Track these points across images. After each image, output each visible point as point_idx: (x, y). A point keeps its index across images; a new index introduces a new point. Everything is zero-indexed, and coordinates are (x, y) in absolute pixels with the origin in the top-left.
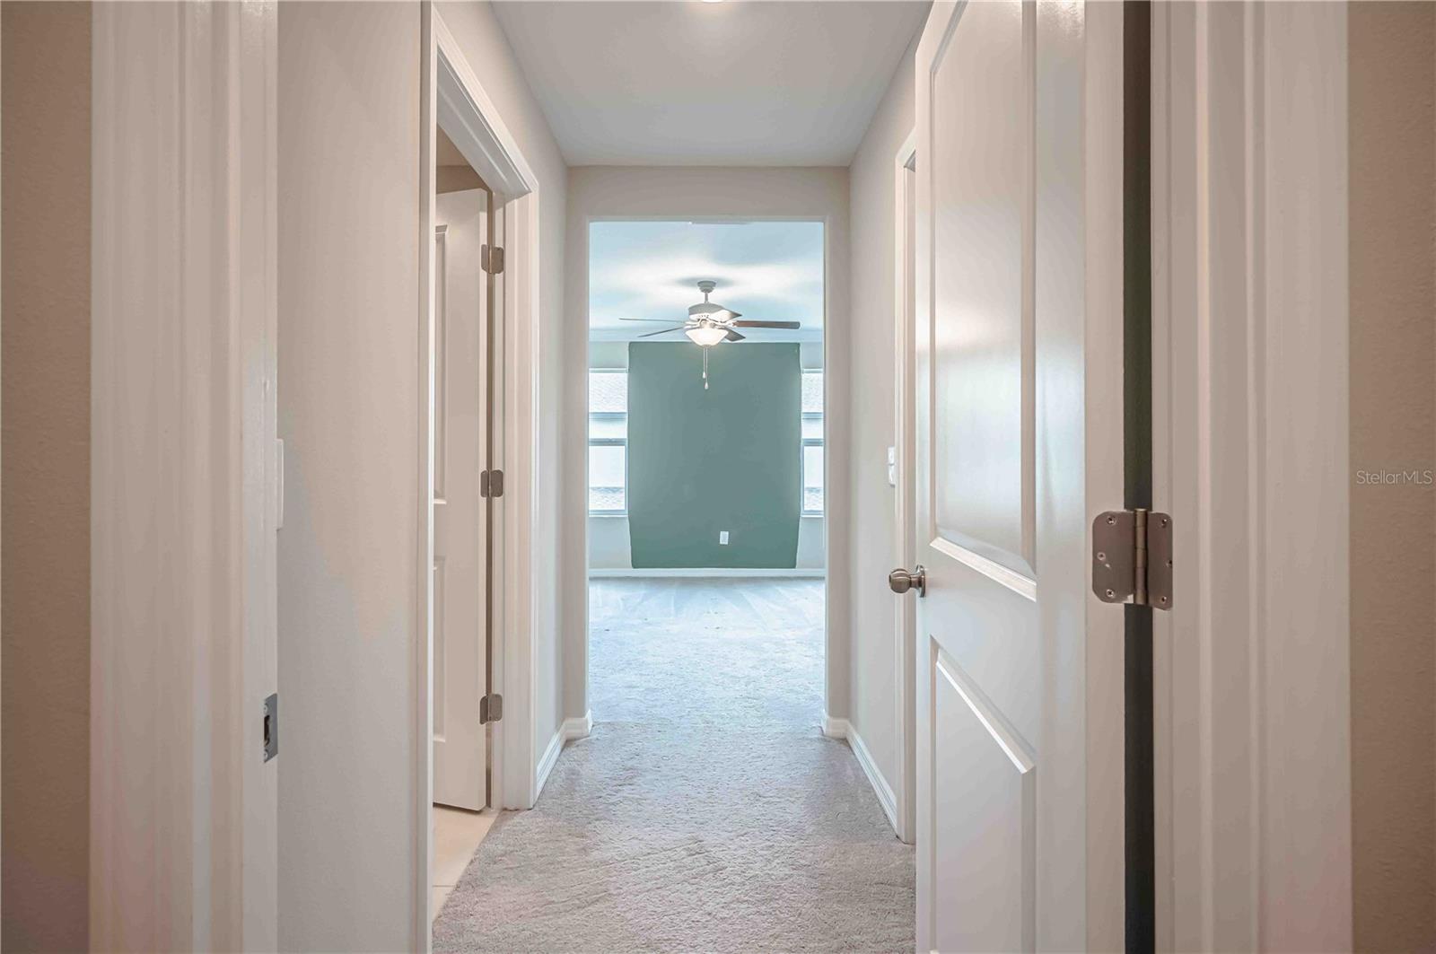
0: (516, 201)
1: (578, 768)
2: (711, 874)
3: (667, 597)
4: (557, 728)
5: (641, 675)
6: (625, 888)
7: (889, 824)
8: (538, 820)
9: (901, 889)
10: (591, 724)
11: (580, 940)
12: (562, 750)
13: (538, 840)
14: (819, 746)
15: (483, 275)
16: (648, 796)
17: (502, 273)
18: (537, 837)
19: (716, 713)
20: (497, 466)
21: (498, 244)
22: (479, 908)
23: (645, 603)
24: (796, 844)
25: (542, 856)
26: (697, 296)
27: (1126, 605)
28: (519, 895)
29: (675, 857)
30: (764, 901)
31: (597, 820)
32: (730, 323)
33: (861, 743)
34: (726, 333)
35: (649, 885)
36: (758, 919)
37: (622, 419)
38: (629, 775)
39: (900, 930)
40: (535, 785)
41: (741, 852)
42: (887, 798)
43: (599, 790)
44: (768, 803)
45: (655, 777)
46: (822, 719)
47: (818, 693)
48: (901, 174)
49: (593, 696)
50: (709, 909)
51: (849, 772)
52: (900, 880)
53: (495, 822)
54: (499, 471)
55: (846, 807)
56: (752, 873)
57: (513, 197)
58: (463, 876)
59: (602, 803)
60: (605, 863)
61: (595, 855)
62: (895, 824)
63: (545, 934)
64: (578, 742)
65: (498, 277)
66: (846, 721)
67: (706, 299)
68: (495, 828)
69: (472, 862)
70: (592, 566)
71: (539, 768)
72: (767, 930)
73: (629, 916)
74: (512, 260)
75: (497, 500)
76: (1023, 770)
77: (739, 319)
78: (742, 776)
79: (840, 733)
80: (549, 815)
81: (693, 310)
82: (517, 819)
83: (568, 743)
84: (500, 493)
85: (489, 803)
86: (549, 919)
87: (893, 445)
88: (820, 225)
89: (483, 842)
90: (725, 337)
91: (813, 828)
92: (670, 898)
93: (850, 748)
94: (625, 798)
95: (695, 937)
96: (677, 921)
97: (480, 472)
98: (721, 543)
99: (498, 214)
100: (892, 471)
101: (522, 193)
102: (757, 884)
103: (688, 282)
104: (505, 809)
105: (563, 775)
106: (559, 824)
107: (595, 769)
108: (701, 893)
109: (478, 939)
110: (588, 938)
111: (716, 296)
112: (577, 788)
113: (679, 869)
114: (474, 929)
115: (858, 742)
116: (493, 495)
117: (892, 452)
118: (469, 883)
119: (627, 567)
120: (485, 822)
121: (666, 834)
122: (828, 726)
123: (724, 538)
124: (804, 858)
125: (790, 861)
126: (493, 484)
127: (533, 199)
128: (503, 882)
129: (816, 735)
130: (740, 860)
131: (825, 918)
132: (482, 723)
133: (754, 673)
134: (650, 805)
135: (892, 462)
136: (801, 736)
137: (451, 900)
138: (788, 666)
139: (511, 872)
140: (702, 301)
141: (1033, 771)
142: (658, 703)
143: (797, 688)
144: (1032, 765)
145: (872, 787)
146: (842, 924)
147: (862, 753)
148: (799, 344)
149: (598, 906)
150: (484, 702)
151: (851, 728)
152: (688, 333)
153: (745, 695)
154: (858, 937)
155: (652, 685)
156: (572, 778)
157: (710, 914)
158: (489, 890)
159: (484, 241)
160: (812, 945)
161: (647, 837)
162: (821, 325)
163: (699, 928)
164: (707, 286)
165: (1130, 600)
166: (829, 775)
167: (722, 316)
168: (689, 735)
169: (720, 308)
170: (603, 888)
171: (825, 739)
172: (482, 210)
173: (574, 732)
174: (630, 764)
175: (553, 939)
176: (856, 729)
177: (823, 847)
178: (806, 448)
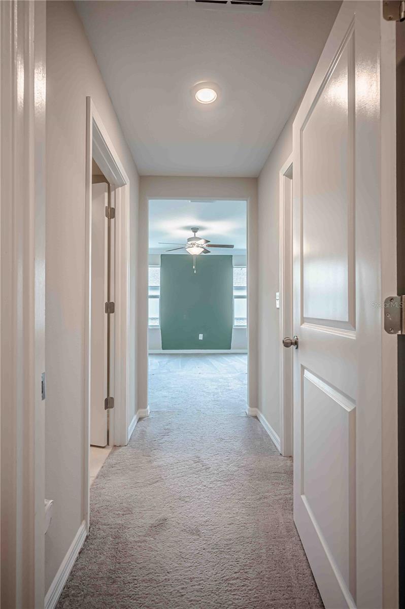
0: (120, 188)
1: (145, 429)
2: (204, 470)
3: (178, 361)
4: (135, 413)
5: (169, 392)
6: (168, 477)
7: (277, 449)
8: (130, 450)
9: (284, 475)
10: (149, 412)
11: (151, 498)
12: (138, 422)
13: (130, 458)
14: (246, 419)
15: (106, 219)
16: (176, 440)
17: (114, 219)
18: (129, 457)
19: (201, 407)
20: (112, 300)
21: (113, 206)
22: (107, 485)
23: (168, 364)
24: (239, 458)
25: (132, 464)
26: (191, 234)
27: (398, 335)
28: (124, 480)
29: (189, 464)
30: (227, 481)
31: (155, 450)
32: (205, 246)
33: (264, 418)
34: (203, 249)
35: (179, 475)
36: (225, 487)
37: (158, 289)
38: (167, 432)
39: (284, 491)
40: (128, 435)
41: (216, 461)
42: (276, 439)
43: (154, 438)
44: (226, 442)
45: (177, 432)
46: (246, 409)
47: (244, 399)
48: (282, 179)
49: (150, 400)
50: (204, 484)
51: (259, 429)
52: (283, 471)
53: (111, 451)
54: (112, 302)
55: (258, 443)
56: (222, 470)
57: (119, 187)
58: (99, 473)
59: (156, 443)
60: (159, 466)
61: (155, 464)
62: (280, 450)
63: (136, 495)
64: (144, 419)
65: (112, 220)
66: (256, 409)
67: (195, 235)
68: (111, 453)
69: (102, 467)
70: (150, 349)
71: (129, 428)
72: (229, 491)
73: (171, 487)
74: (118, 213)
75: (112, 315)
76: (349, 410)
77: (209, 243)
78: (214, 431)
79: (254, 414)
80: (134, 448)
81: (189, 240)
82: (121, 450)
83: (140, 419)
84: (113, 312)
85: (108, 444)
86: (137, 489)
87: (278, 291)
88: (245, 202)
89: (107, 459)
90: (203, 252)
91: (246, 451)
92: (188, 480)
93: (259, 420)
94: (166, 441)
95: (199, 495)
96: (192, 489)
97: (105, 302)
98: (200, 339)
99: (112, 193)
100: (278, 302)
101: (123, 185)
102: (224, 474)
103: (187, 228)
104: (115, 446)
105: (139, 432)
106: (139, 451)
107: (152, 429)
108: (200, 478)
109: (107, 498)
110: (155, 496)
111: (198, 234)
112: (145, 437)
113: (191, 468)
114: (106, 494)
115: (262, 418)
116: (110, 313)
117: (278, 294)
118: (102, 475)
119: (160, 349)
120: (106, 452)
121: (184, 454)
122: (249, 411)
123: (201, 337)
124: (242, 463)
125: (237, 464)
126: (110, 308)
127: (127, 187)
128: (116, 475)
129: (244, 415)
130: (216, 465)
131: (253, 487)
132: (105, 409)
133: (216, 391)
134: (176, 443)
135: (278, 298)
136: (237, 416)
137: (95, 482)
138: (230, 388)
139: (120, 471)
140: (193, 236)
141: (354, 410)
142: (177, 403)
143: (234, 397)
144: (353, 408)
145: (269, 435)
146: (260, 488)
147: (264, 422)
148: (232, 256)
149: (158, 484)
150: (106, 400)
151: (259, 412)
152: (187, 249)
153: (213, 399)
154: (267, 494)
155: (173, 396)
156: (143, 434)
157: (205, 486)
158: (111, 478)
159: (106, 205)
160: (249, 497)
161: (176, 456)
162: (246, 248)
163: (201, 492)
164: (195, 230)
165: (400, 333)
166: (251, 431)
167: (202, 242)
168: (191, 416)
169: (200, 239)
170: (159, 476)
171: (248, 416)
172: (106, 191)
173: (142, 415)
174: (167, 427)
175: (139, 497)
176: (261, 411)
177: (251, 459)
178: (235, 299)
